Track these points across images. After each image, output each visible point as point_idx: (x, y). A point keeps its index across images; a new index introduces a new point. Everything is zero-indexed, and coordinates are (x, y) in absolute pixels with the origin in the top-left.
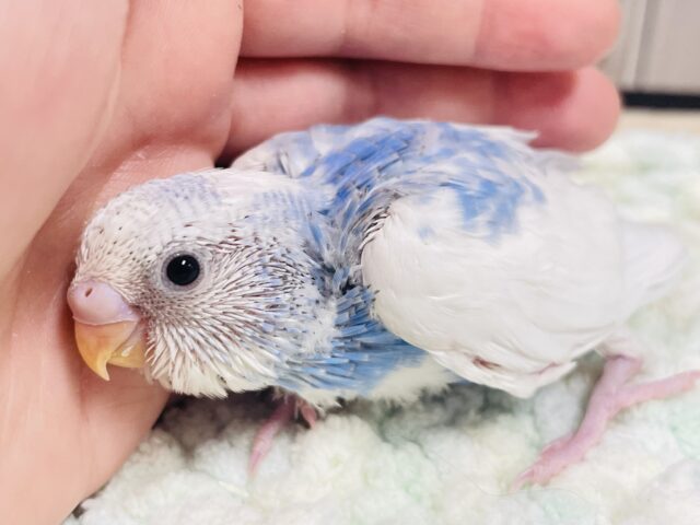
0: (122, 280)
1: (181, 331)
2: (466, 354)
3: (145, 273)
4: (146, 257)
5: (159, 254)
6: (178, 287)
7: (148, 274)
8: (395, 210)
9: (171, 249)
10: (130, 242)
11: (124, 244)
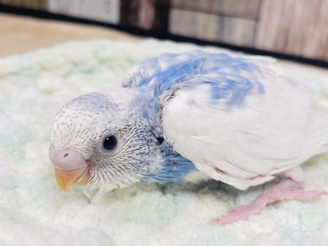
0: (84, 149)
1: (106, 170)
2: (211, 166)
3: (94, 145)
4: (95, 138)
5: (100, 137)
6: (108, 151)
7: (96, 146)
8: (177, 94)
9: (106, 134)
10: (86, 131)
11: (83, 132)
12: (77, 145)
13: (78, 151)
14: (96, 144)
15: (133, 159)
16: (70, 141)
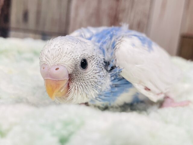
4: (77, 58)
5: (80, 58)
6: (83, 69)
9: (82, 57)
10: (70, 54)
11: (68, 54)
12: (65, 61)
13: (66, 66)
14: (77, 63)
15: (96, 78)
16: (60, 59)
